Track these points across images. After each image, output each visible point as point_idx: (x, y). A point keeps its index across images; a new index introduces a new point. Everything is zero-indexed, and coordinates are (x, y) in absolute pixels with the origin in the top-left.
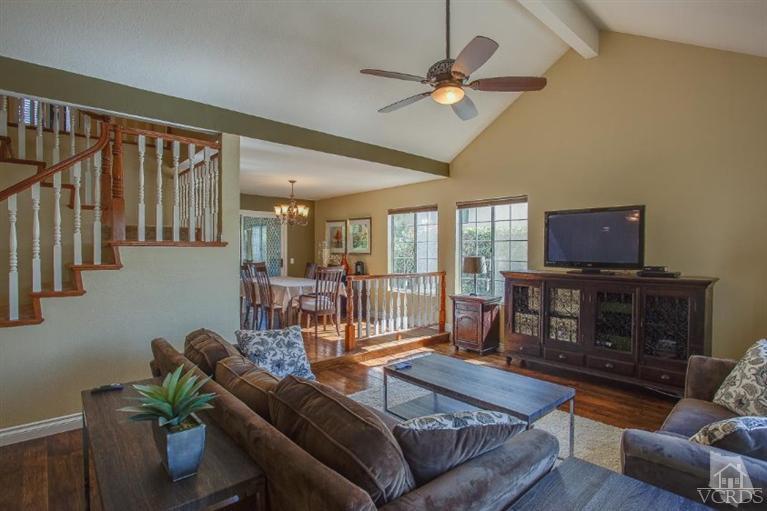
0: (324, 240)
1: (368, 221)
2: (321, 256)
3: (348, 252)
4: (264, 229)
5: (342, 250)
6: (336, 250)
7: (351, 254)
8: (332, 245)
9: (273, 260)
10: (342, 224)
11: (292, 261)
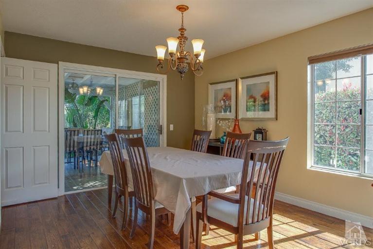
0: (207, 104)
1: (273, 77)
2: (206, 122)
3: (240, 117)
4: (143, 98)
5: (231, 115)
6: (222, 115)
7: (243, 119)
8: (217, 109)
9: (150, 127)
10: (232, 85)
11: (172, 127)
